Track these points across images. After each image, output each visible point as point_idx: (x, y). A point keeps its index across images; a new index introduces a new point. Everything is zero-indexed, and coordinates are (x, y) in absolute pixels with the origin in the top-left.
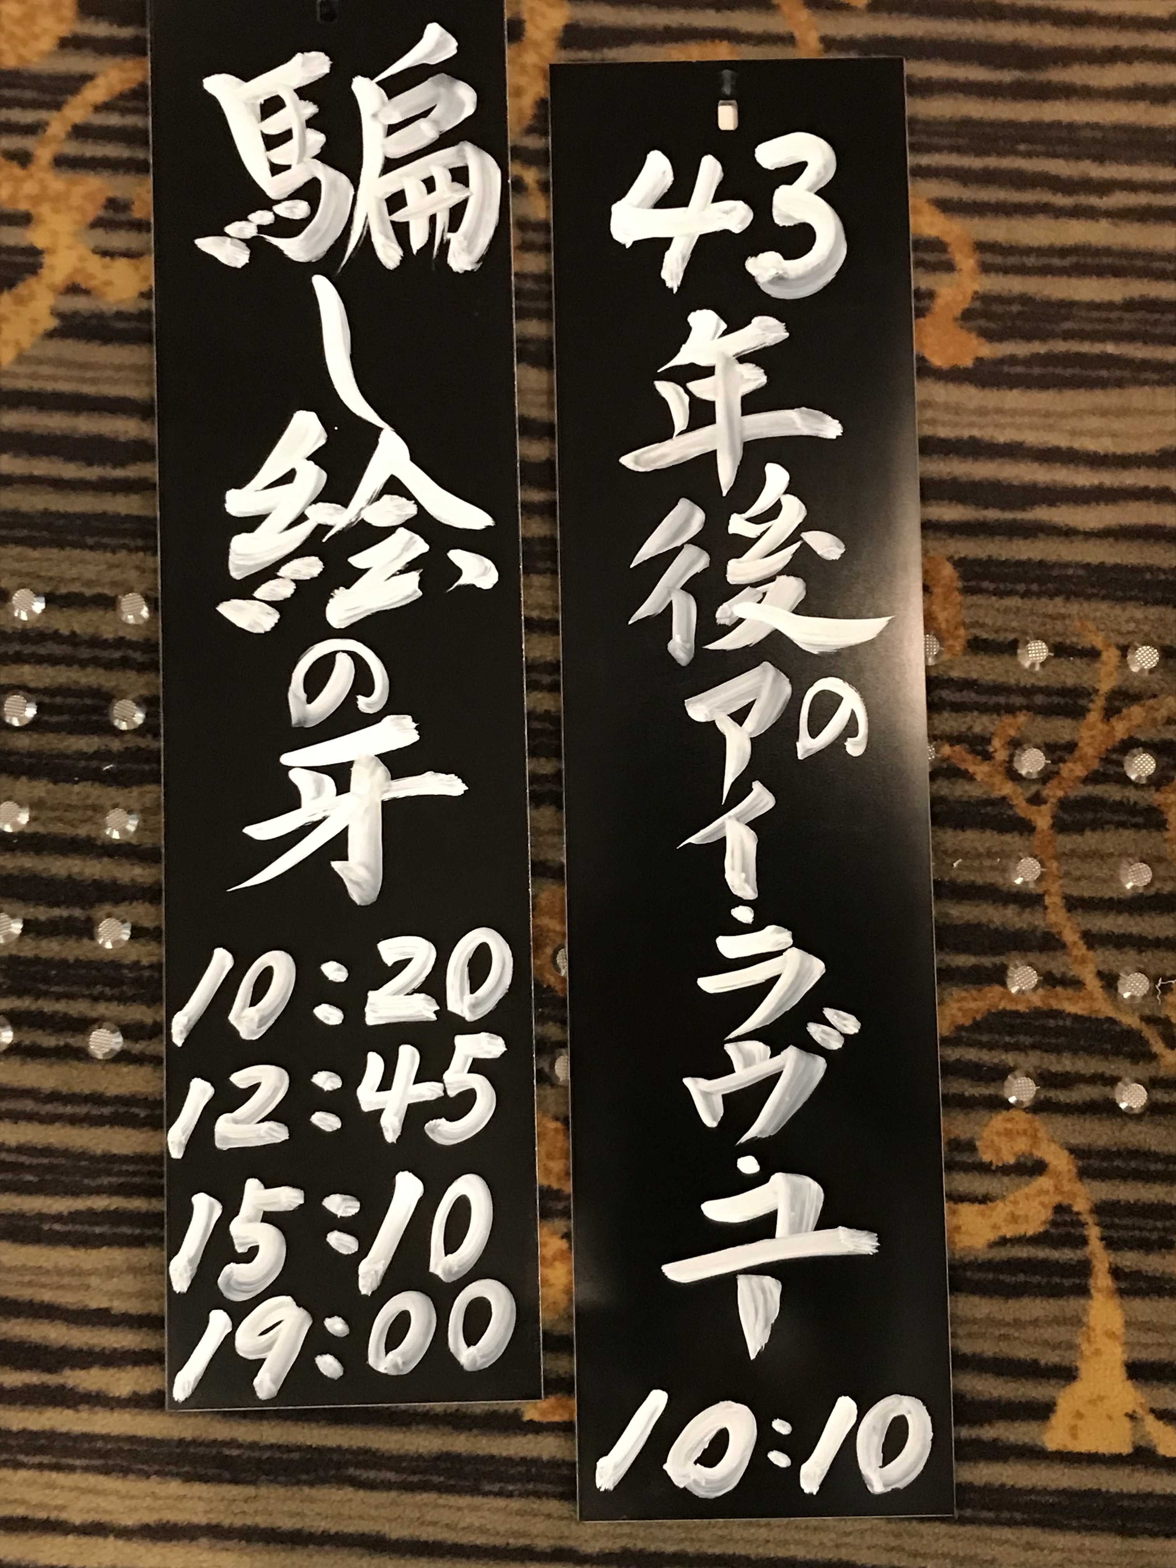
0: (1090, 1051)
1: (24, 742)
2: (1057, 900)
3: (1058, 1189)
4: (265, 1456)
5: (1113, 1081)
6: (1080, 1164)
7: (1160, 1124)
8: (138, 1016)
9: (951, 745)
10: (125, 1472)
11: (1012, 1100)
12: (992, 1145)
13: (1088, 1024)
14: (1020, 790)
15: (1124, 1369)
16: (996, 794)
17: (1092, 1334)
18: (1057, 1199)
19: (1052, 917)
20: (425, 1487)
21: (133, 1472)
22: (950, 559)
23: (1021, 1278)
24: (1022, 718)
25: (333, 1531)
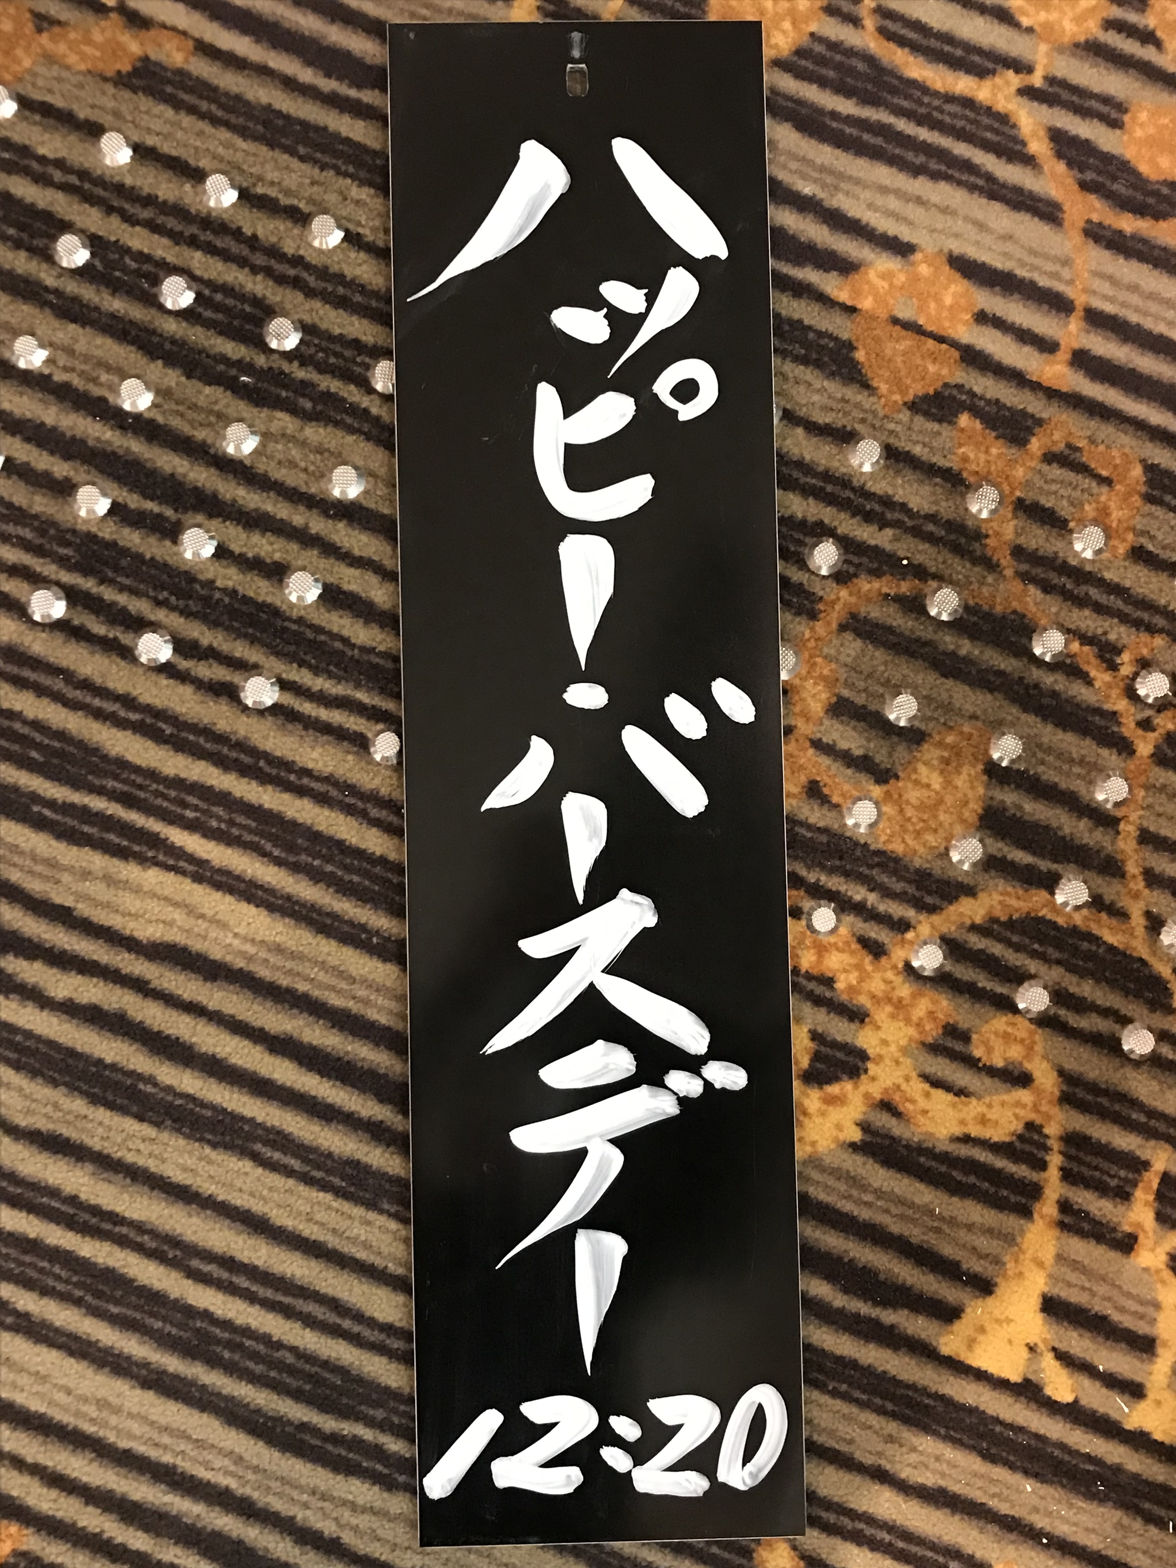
0: (1112, 984)
1: (171, 327)
2: (1131, 828)
3: (1036, 1108)
4: (178, 1102)
5: (1125, 1021)
6: (1065, 1088)
7: (1154, 1078)
8: (195, 634)
9: (1081, 644)
10: (34, 1073)
11: (1021, 1006)
12: (986, 1043)
13: (1119, 958)
14: (1133, 710)
15: (1040, 1300)
16: (1107, 707)
17: (1021, 1257)
18: (1032, 1116)
19: (1121, 844)
20: (324, 1186)
21: (43, 1076)
22: (1143, 461)
23: (972, 1179)
24: (1159, 641)
25: (220, 1198)
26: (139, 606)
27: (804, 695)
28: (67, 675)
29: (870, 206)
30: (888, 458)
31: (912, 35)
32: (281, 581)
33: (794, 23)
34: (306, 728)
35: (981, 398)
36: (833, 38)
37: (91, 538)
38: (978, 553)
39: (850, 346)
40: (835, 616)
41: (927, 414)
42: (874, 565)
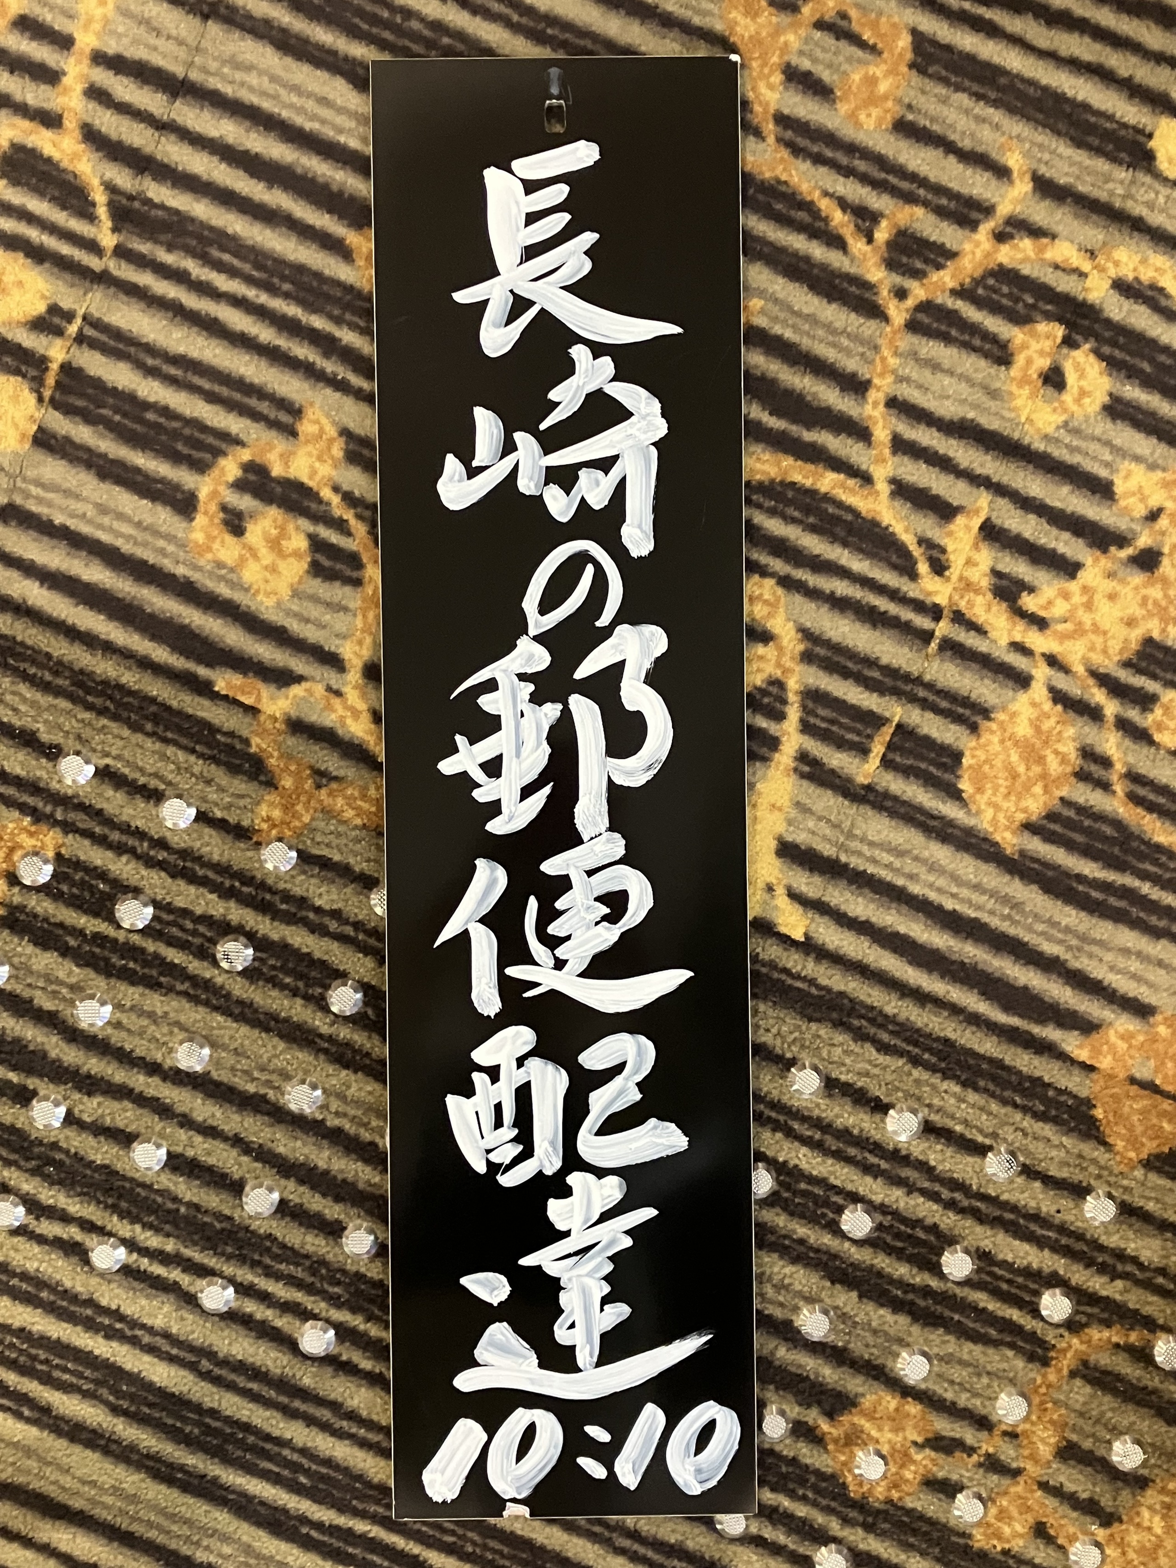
27: (1035, 1439)
28: (335, 1406)
29: (1112, 968)
30: (1121, 1214)
31: (1161, 801)
33: (1045, 788)
36: (1081, 800)
37: (359, 1276)
39: (1089, 1104)
40: (1067, 1363)
41: (1159, 1171)
42: (1105, 1315)
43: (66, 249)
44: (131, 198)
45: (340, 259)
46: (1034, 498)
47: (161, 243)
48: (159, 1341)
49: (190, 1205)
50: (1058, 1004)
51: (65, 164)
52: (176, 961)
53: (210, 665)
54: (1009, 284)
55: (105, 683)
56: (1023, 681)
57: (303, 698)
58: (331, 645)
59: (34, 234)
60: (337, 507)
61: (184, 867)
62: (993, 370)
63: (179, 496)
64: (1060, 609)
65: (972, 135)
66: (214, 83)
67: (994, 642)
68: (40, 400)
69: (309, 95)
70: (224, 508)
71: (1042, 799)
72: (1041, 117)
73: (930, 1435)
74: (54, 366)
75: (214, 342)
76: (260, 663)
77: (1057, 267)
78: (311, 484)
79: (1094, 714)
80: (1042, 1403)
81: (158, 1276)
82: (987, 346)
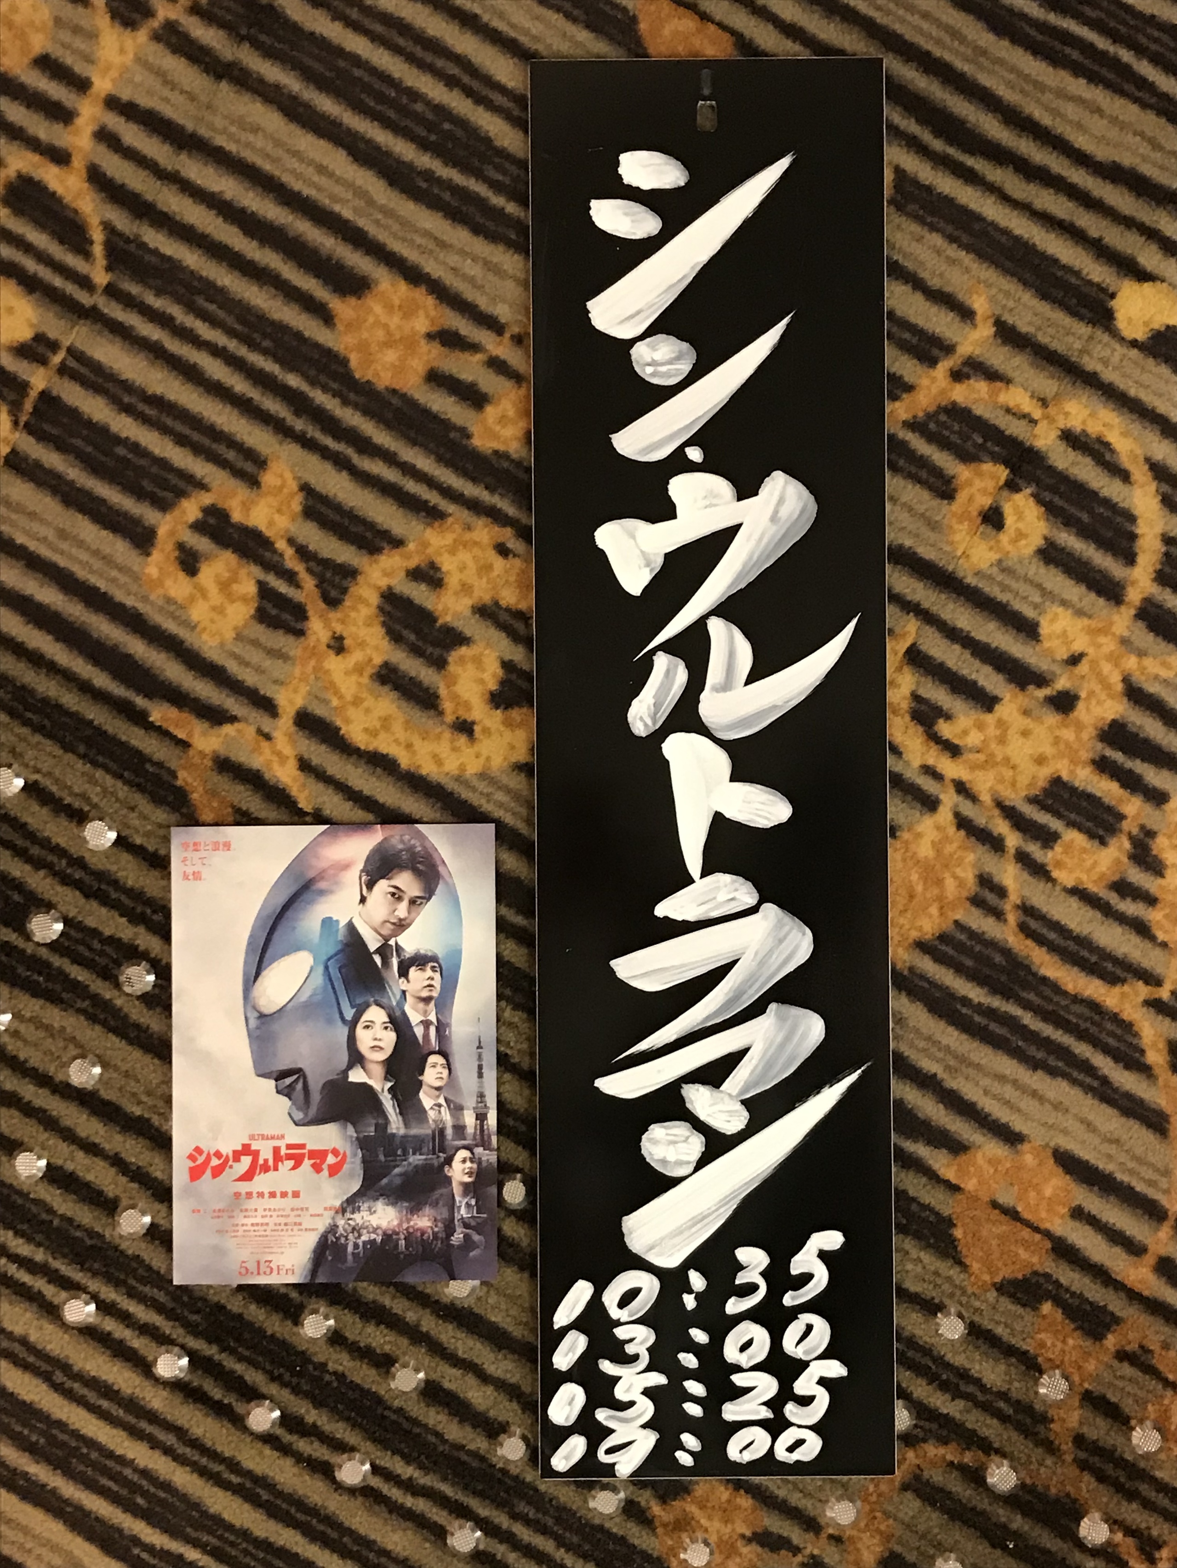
26: (254, 1377)
27: (860, 1545)
28: (180, 1432)
29: (986, 1092)
30: (969, 1334)
31: (1052, 936)
32: (388, 1372)
33: (942, 908)
34: (390, 1512)
35: (1067, 1290)
36: (974, 926)
37: (220, 1308)
38: (1042, 1436)
39: (950, 1223)
40: (901, 1475)
41: (1012, 1296)
42: (945, 1433)
43: (58, 282)
44: (128, 241)
45: (321, 323)
46: (962, 630)
47: (150, 288)
48: (17, 1348)
49: (63, 1217)
50: (931, 1120)
51: (68, 199)
52: (80, 978)
53: (148, 696)
54: (960, 422)
55: (45, 701)
56: (930, 804)
57: (233, 738)
58: (267, 690)
59: (31, 265)
60: (291, 560)
61: (99, 889)
62: (936, 502)
63: (139, 530)
64: (973, 739)
65: (941, 275)
66: (220, 141)
67: (907, 763)
68: (16, 423)
69: (310, 162)
70: (181, 547)
71: (937, 921)
72: (1008, 264)
73: (759, 1530)
74: (33, 394)
75: (189, 386)
76: (196, 700)
77: (1008, 411)
78: (268, 533)
79: (996, 844)
80: (872, 1511)
81: (24, 1284)
82: (932, 480)
